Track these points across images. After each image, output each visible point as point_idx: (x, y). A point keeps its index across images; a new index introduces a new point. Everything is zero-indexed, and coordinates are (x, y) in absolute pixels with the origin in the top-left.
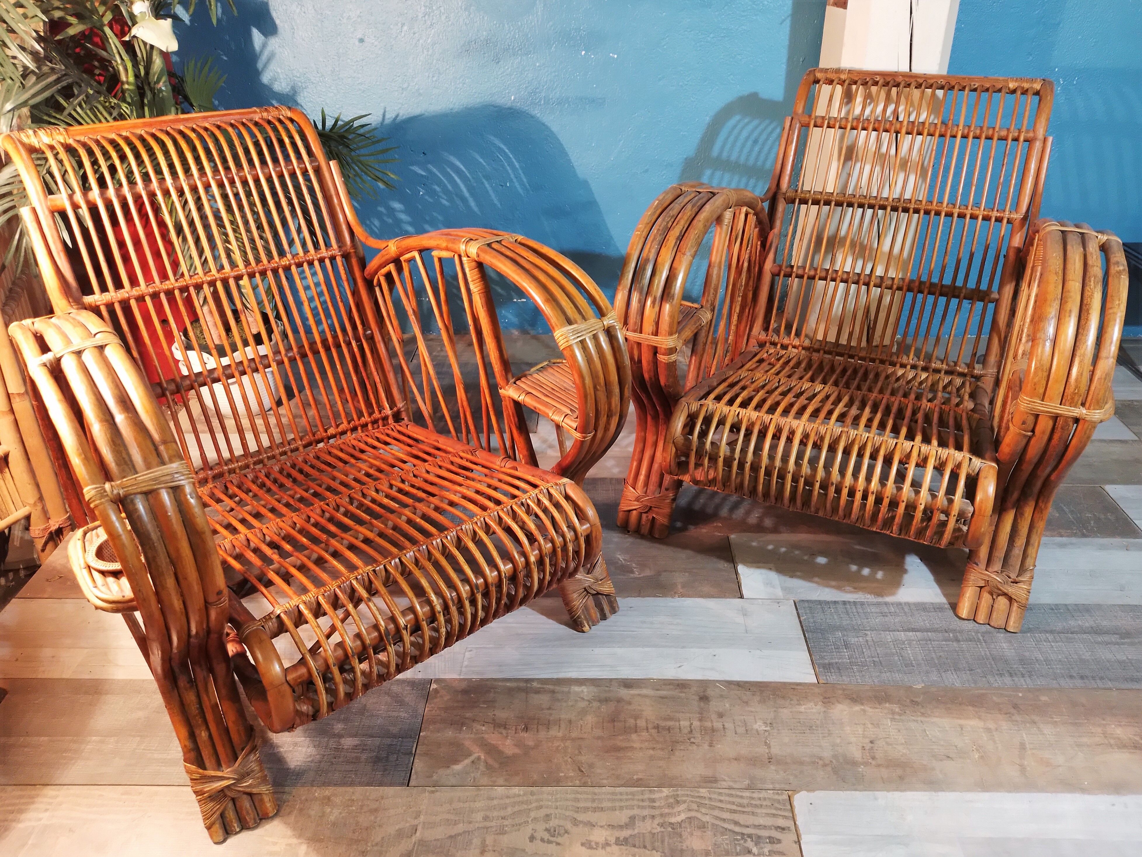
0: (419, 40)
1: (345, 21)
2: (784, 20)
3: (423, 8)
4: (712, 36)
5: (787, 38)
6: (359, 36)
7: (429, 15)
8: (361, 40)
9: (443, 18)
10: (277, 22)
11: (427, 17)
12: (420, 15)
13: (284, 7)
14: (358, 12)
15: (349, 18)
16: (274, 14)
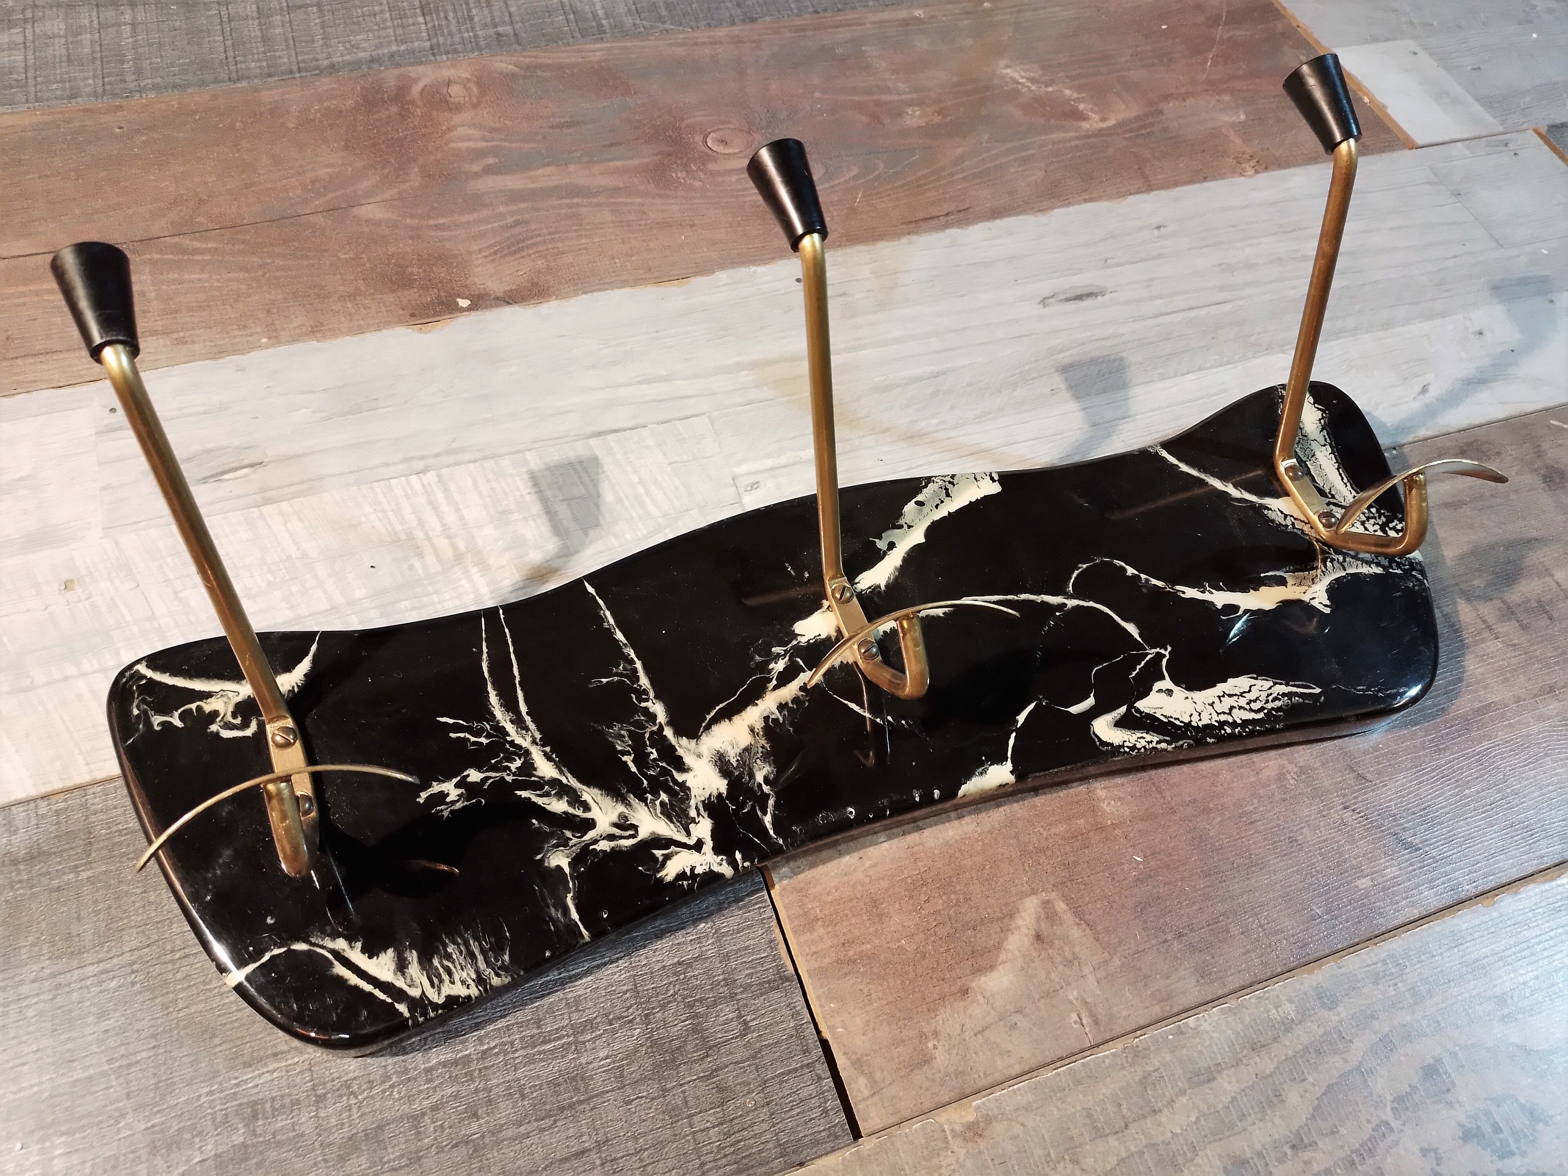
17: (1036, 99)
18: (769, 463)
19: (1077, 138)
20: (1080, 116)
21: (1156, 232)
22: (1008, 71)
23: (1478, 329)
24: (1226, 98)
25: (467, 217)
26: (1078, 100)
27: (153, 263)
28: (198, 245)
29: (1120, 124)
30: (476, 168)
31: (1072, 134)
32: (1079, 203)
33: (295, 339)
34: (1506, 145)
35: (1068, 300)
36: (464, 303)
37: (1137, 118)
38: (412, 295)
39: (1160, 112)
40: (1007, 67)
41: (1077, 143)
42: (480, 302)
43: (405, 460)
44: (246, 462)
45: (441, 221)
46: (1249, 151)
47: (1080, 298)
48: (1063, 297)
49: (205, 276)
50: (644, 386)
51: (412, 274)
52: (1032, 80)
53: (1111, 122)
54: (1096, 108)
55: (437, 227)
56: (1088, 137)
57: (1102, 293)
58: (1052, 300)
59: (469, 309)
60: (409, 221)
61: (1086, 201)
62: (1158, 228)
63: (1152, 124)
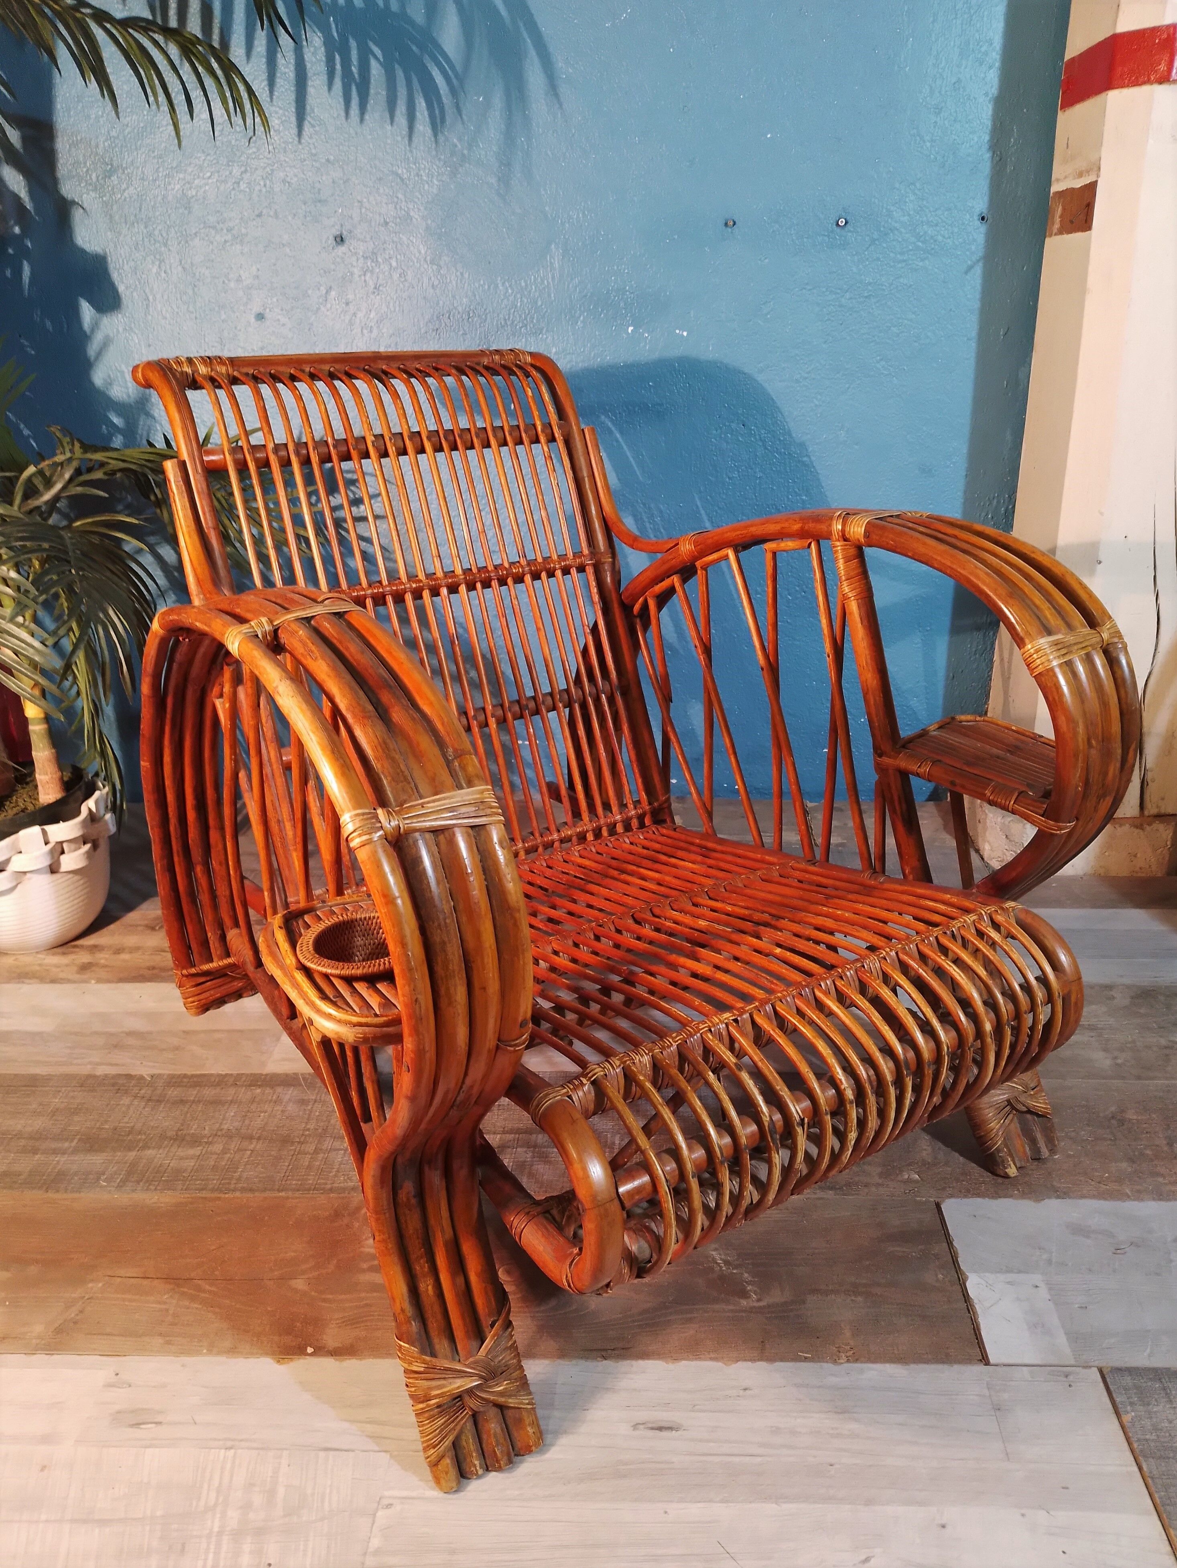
0: (355, 314)
1: (232, 285)
2: (970, 268)
3: (361, 260)
4: (848, 295)
5: (978, 296)
6: (257, 309)
7: (372, 272)
8: (260, 317)
9: (396, 276)
10: (121, 288)
11: (368, 275)
12: (356, 271)
13: (132, 264)
14: (254, 269)
15: (239, 280)
16: (115, 276)
17: (722, 1278)
18: (404, 1493)
19: (732, 1311)
20: (744, 1294)
21: (741, 1392)
22: (714, 1253)
23: (943, 1522)
24: (860, 1299)
25: (343, 1297)
26: (749, 1283)
27: (183, 1293)
28: (207, 1287)
29: (769, 1306)
30: (365, 1266)
31: (731, 1307)
32: (705, 1360)
33: (219, 1353)
34: (1067, 1376)
35: (652, 1429)
36: (310, 1350)
37: (786, 1303)
38: (288, 1340)
39: (804, 1302)
40: (716, 1249)
41: (731, 1315)
42: (320, 1351)
43: (226, 1439)
44: (156, 1420)
45: (330, 1296)
46: (852, 1343)
47: (660, 1429)
48: (650, 1425)
49: (200, 1306)
50: (368, 1425)
51: (295, 1327)
52: (726, 1262)
53: (761, 1304)
54: (758, 1291)
55: (324, 1300)
56: (742, 1311)
57: (677, 1429)
58: (641, 1427)
59: (311, 1355)
60: (313, 1293)
61: (711, 1359)
62: (745, 1389)
63: (791, 1310)
